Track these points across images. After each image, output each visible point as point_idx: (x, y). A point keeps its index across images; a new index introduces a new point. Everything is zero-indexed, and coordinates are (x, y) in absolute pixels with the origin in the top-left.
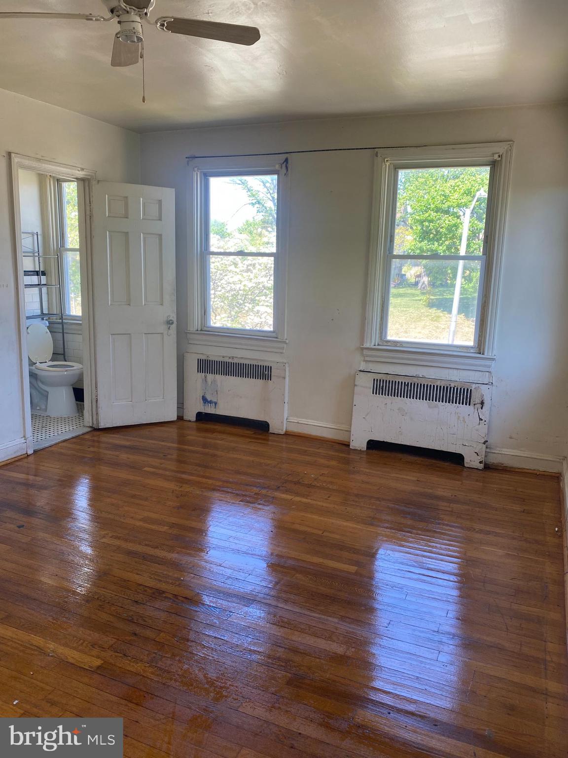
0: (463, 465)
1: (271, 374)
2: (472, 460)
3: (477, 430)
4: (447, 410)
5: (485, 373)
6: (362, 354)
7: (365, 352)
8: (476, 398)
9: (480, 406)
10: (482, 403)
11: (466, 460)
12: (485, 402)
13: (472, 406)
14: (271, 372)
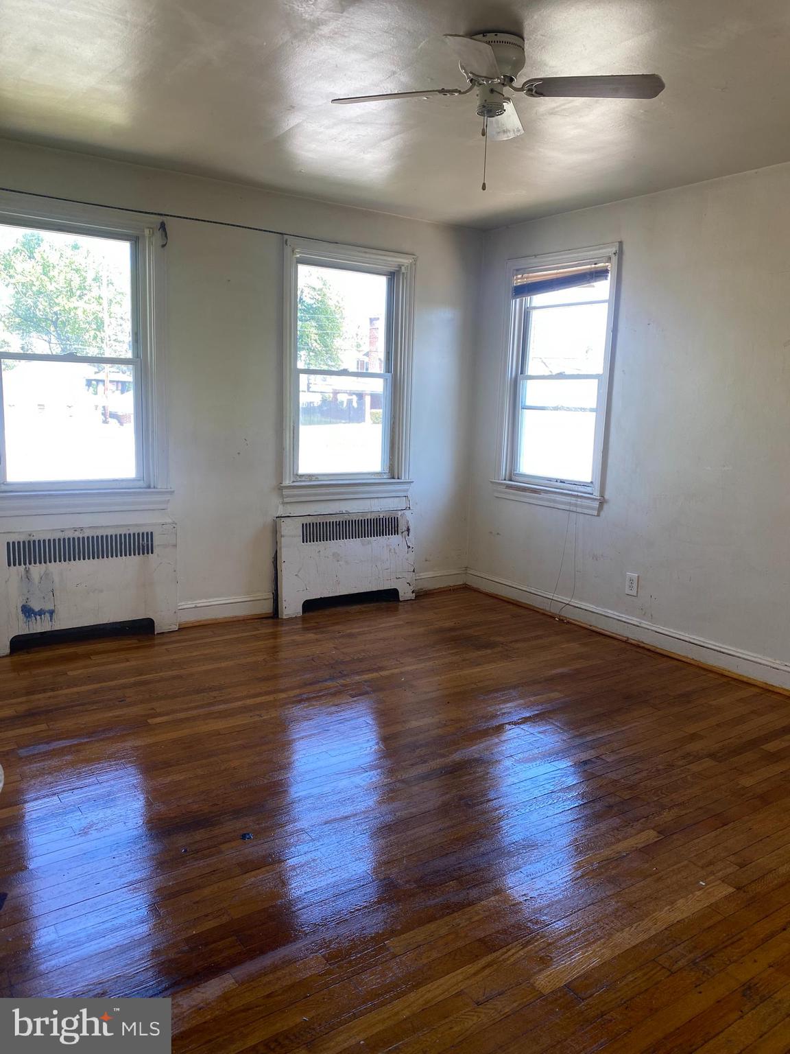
0: (399, 601)
1: (152, 545)
2: (405, 593)
3: (407, 560)
4: (379, 544)
5: (402, 498)
6: (282, 496)
7: (285, 492)
8: (402, 527)
9: (406, 533)
10: (408, 530)
11: (401, 594)
12: (411, 528)
13: (400, 535)
14: (152, 541)
